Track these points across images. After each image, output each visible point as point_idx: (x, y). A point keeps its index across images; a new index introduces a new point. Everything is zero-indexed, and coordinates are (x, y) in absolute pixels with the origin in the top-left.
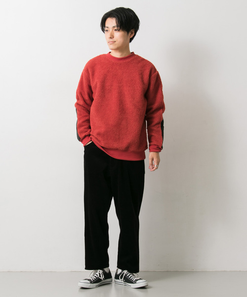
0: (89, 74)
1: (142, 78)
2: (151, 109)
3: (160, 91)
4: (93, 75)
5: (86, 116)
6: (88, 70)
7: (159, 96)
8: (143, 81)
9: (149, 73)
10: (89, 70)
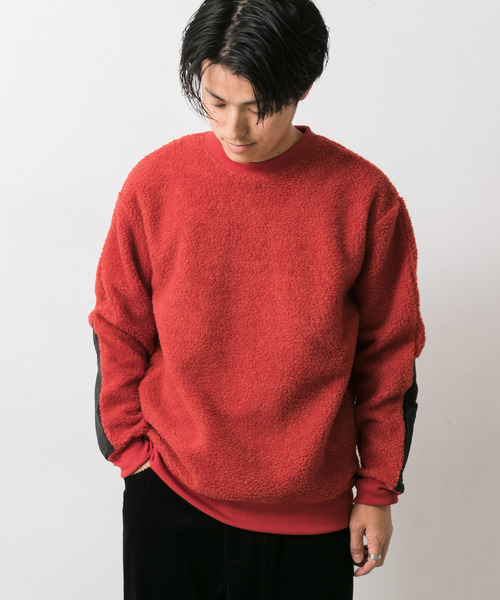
0: (139, 213)
1: (341, 237)
2: (371, 342)
3: (405, 275)
4: (156, 219)
5: (132, 365)
6: (134, 200)
7: (401, 294)
8: (342, 249)
9: (364, 216)
10: (141, 202)
